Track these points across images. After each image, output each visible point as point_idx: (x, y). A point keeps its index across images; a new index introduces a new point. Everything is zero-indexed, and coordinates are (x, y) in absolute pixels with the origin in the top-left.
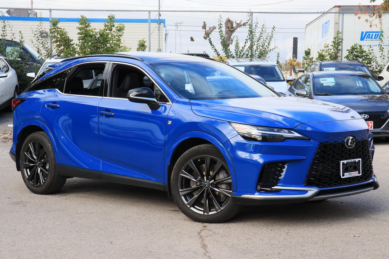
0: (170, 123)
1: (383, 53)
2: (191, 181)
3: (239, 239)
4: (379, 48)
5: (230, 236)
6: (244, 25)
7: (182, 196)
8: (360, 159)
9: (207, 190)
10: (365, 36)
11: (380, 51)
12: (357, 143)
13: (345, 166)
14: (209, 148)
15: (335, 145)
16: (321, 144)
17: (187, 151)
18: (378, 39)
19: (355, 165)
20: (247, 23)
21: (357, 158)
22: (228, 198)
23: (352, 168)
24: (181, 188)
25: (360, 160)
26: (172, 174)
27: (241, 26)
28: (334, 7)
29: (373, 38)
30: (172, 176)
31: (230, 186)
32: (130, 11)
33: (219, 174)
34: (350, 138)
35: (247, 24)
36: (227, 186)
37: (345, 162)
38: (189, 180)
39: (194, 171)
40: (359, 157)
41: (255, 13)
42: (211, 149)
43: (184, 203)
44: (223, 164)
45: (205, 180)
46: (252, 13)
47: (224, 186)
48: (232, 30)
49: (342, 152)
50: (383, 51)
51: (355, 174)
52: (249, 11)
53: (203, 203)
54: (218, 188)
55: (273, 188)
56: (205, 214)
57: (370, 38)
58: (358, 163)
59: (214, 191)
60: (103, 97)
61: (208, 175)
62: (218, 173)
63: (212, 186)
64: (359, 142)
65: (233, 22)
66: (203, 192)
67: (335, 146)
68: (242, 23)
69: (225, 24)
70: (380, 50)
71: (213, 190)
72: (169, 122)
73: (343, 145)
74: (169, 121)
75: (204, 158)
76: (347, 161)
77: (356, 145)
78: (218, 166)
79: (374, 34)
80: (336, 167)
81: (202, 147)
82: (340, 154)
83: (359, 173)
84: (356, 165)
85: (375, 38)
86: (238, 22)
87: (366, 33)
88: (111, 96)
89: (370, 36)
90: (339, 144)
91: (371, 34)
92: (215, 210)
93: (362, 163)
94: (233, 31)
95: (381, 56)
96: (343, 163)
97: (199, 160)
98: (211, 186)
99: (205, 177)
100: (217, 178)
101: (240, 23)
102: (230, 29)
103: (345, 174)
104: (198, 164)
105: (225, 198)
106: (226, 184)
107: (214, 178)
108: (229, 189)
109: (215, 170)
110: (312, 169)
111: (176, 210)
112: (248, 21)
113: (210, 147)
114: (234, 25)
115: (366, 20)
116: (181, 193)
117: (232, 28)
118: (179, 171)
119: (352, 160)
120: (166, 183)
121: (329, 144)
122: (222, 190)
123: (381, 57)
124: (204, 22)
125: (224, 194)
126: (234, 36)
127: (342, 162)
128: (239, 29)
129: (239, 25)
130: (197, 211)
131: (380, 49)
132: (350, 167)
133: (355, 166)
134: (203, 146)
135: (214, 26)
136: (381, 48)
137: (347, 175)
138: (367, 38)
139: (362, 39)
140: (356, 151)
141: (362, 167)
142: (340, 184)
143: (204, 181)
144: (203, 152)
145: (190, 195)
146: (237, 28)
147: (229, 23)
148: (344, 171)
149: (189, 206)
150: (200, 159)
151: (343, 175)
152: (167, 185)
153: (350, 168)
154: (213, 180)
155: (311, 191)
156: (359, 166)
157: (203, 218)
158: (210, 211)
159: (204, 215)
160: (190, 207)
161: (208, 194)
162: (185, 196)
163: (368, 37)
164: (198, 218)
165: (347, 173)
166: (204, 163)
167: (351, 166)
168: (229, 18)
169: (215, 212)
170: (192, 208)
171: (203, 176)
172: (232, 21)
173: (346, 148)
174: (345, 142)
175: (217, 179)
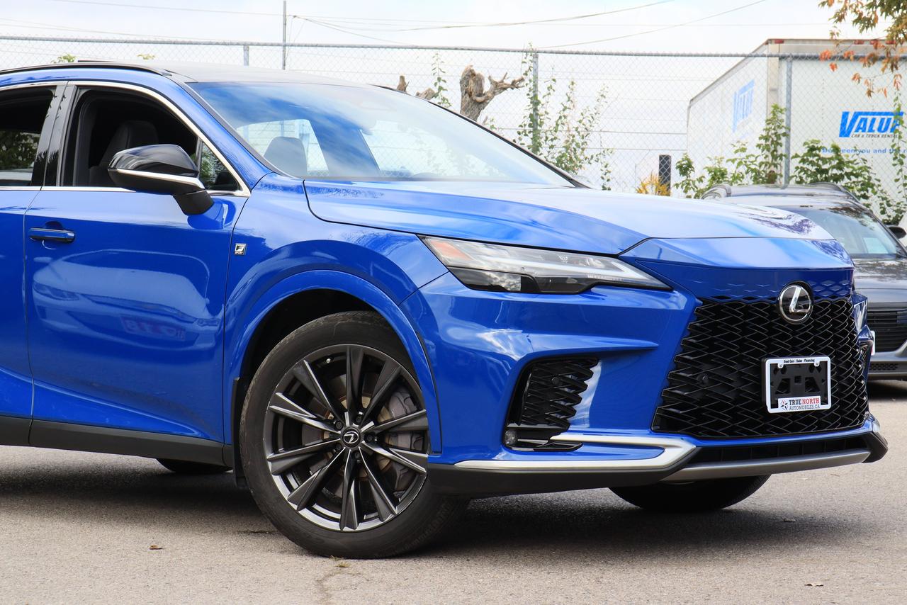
0: (241, 248)
1: (904, 169)
2: (304, 426)
3: (444, 592)
4: (893, 155)
5: (415, 586)
6: (514, 85)
7: (275, 474)
8: (827, 359)
9: (353, 454)
10: (853, 121)
11: (894, 165)
12: (816, 309)
13: (780, 376)
14: (360, 322)
15: (748, 307)
16: (703, 304)
17: (292, 334)
18: (888, 132)
19: (810, 375)
20: (522, 80)
21: (817, 354)
22: (417, 476)
23: (802, 384)
24: (270, 449)
25: (826, 362)
26: (245, 407)
27: (505, 89)
28: (767, 43)
29: (874, 131)
30: (244, 413)
31: (423, 439)
32: (190, 43)
33: (388, 404)
34: (794, 289)
35: (522, 84)
36: (414, 440)
37: (781, 362)
38: (297, 425)
39: (313, 396)
40: (826, 352)
41: (545, 52)
42: (366, 323)
43: (280, 497)
44: (401, 370)
45: (348, 423)
46: (535, 54)
47: (404, 441)
48: (479, 99)
49: (772, 332)
50: (902, 163)
51: (811, 403)
52: (527, 47)
53: (341, 497)
54: (387, 448)
55: (553, 438)
56: (346, 529)
57: (867, 130)
58: (819, 368)
59: (373, 458)
60: (44, 188)
61: (356, 405)
62: (384, 402)
63: (367, 442)
64: (825, 305)
65: (483, 79)
66: (341, 461)
67: (747, 311)
68: (509, 82)
69: (461, 82)
70: (896, 162)
71: (371, 453)
72: (238, 248)
73: (772, 309)
74: (237, 245)
75: (344, 354)
76: (787, 360)
77: (814, 315)
78: (386, 379)
79: (878, 118)
80: (754, 378)
81: (337, 320)
82: (765, 337)
83: (824, 402)
84: (815, 374)
85: (879, 129)
86: (498, 80)
87: (856, 115)
88: (68, 182)
89: (865, 125)
90: (761, 306)
91: (870, 118)
92: (376, 517)
93: (832, 373)
94: (481, 105)
95: (898, 177)
96: (774, 367)
97: (329, 360)
98: (364, 442)
99: (347, 414)
100: (385, 418)
101: (502, 82)
102: (475, 98)
103: (780, 401)
104: (327, 373)
105: (409, 477)
106: (413, 432)
107: (374, 415)
108: (420, 449)
109: (376, 388)
110: (674, 380)
111: (261, 532)
112: (524, 77)
113: (363, 318)
114: (487, 87)
115: (854, 79)
116: (270, 464)
117: (480, 95)
118: (266, 395)
119: (803, 360)
120: (229, 439)
121: (729, 305)
122: (399, 453)
123: (897, 180)
124: (402, 78)
125: (405, 467)
126: (487, 118)
127: (769, 362)
128: (498, 98)
129: (499, 87)
130: (323, 520)
131: (895, 159)
132: (796, 382)
133: (811, 379)
134: (339, 318)
135: (430, 89)
136: (898, 156)
137: (786, 405)
138: (857, 131)
139: (844, 133)
140: (814, 331)
141: (831, 387)
142: (765, 432)
143: (344, 424)
144: (342, 336)
145: (300, 470)
146: (494, 94)
147: (471, 81)
148: (777, 393)
149: (295, 507)
150: (331, 357)
151: (775, 405)
152: (232, 447)
153: (796, 384)
154: (372, 424)
155: (675, 449)
156: (823, 381)
157: (339, 542)
158: (361, 520)
159: (341, 532)
160: (300, 508)
161: (356, 470)
162: (283, 474)
163: (862, 126)
164: (323, 541)
165: (787, 400)
166: (344, 372)
167: (798, 379)
168: (472, 66)
169: (377, 523)
170: (306, 513)
171: (340, 411)
172: (479, 75)
173: (783, 321)
174: (778, 301)
175: (382, 420)
